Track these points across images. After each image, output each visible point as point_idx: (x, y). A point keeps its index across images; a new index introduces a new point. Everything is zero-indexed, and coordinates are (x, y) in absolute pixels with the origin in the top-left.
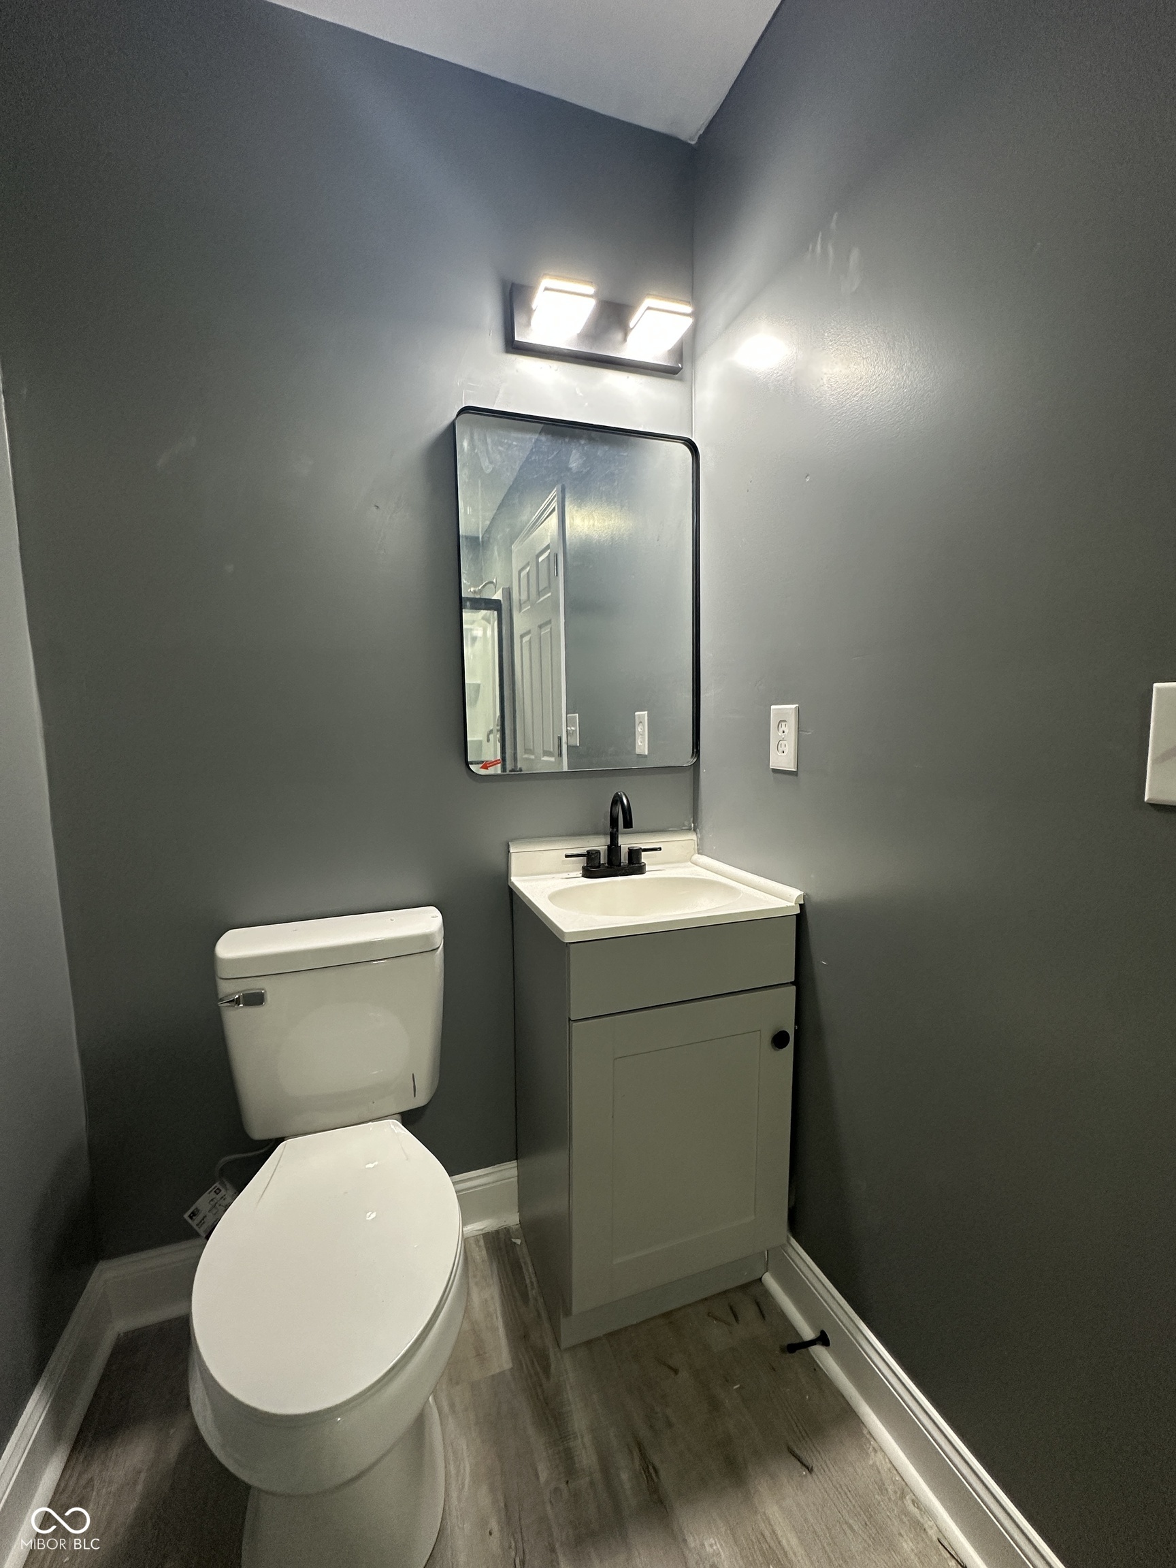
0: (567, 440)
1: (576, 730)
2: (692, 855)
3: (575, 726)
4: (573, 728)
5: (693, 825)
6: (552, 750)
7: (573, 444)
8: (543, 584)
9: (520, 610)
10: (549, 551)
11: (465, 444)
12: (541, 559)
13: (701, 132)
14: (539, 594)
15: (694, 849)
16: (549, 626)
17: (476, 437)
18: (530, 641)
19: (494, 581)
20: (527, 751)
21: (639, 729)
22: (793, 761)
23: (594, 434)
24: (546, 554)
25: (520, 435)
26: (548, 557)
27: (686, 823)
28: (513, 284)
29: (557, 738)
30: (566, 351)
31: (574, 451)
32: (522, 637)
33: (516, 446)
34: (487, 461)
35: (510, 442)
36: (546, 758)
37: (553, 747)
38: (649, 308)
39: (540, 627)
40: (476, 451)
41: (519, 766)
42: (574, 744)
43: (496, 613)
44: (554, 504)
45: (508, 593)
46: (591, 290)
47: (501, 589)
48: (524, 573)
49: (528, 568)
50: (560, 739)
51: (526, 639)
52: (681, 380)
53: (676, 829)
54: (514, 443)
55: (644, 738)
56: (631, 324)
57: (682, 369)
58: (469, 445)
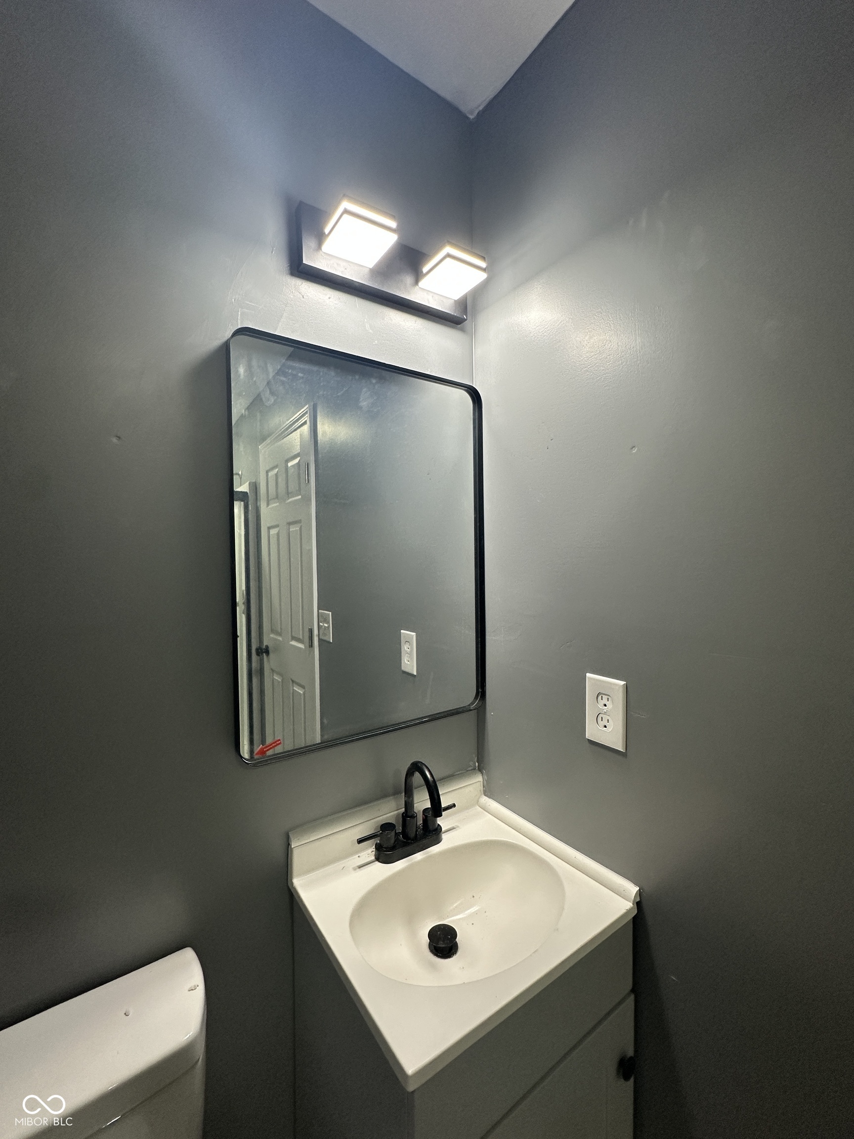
0: (357, 377)
1: (329, 627)
2: (479, 798)
3: (328, 623)
4: (326, 625)
5: (477, 764)
6: (301, 637)
7: (364, 381)
8: (293, 486)
9: (268, 505)
10: (299, 458)
11: (241, 370)
12: (290, 464)
13: (481, 108)
14: (288, 494)
15: (480, 791)
16: (299, 525)
17: (254, 363)
18: (278, 534)
19: (240, 473)
20: (273, 631)
21: (405, 648)
22: (621, 741)
23: (384, 373)
24: (296, 461)
25: (307, 367)
26: (298, 464)
27: (471, 763)
28: (301, 203)
29: (308, 630)
30: (357, 284)
31: (365, 390)
32: (269, 528)
33: (303, 378)
34: (268, 392)
35: (294, 373)
36: (293, 643)
37: (303, 633)
38: (449, 255)
39: (289, 524)
40: (255, 379)
41: (265, 643)
42: (325, 638)
43: (242, 503)
44: (306, 418)
45: (255, 487)
46: (393, 224)
47: (248, 483)
48: (271, 474)
49: (277, 470)
50: (311, 631)
51: (273, 532)
52: (463, 330)
53: (463, 772)
54: (300, 374)
55: (411, 658)
56: (425, 269)
57: (466, 320)
58: (245, 371)
